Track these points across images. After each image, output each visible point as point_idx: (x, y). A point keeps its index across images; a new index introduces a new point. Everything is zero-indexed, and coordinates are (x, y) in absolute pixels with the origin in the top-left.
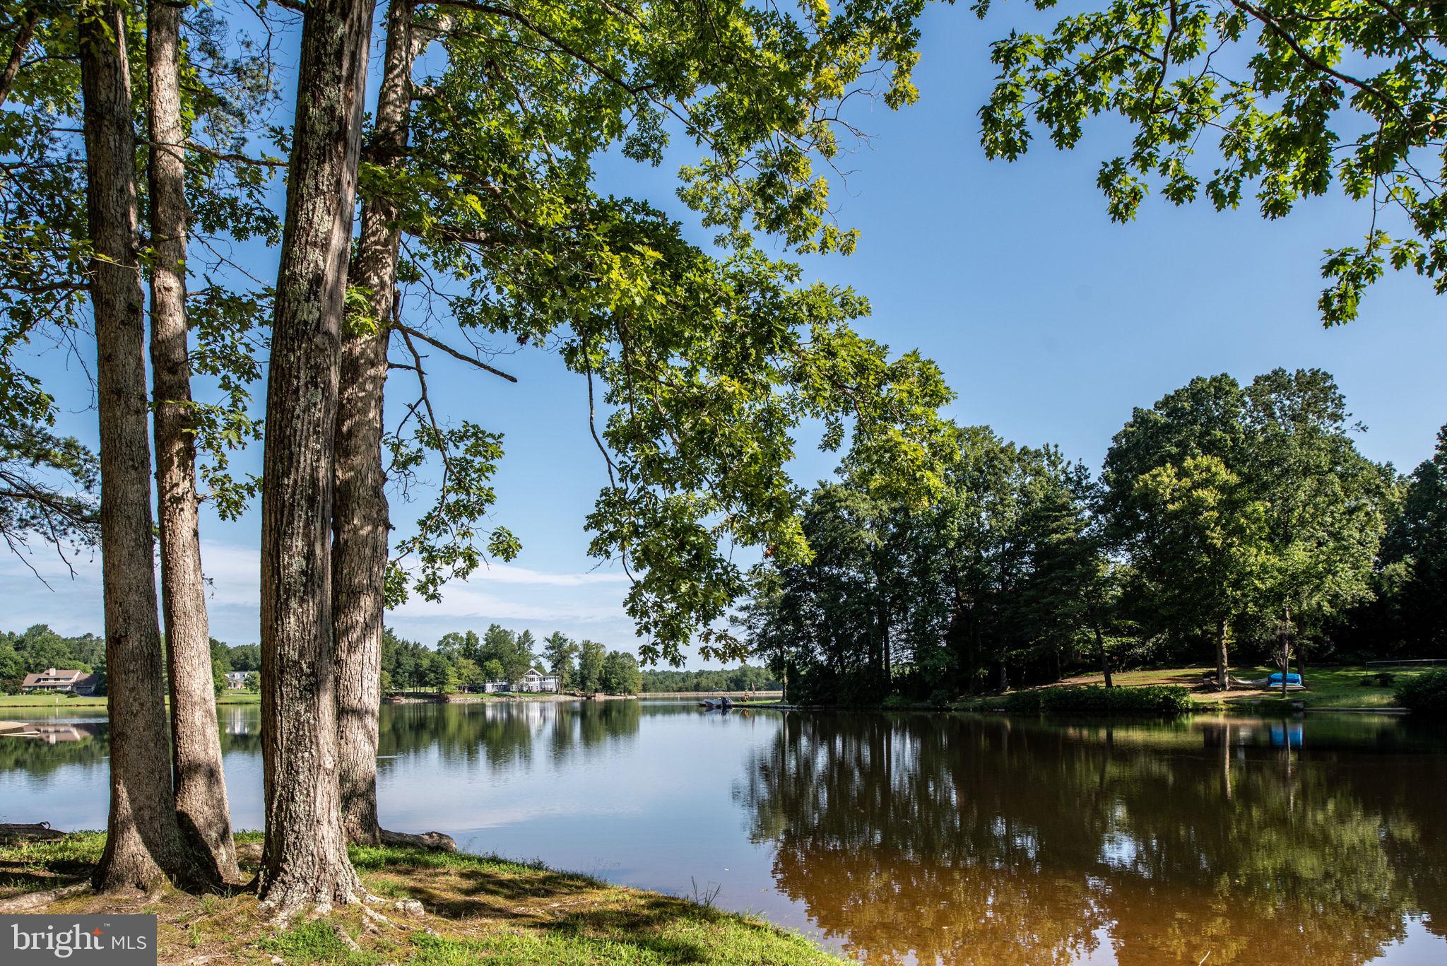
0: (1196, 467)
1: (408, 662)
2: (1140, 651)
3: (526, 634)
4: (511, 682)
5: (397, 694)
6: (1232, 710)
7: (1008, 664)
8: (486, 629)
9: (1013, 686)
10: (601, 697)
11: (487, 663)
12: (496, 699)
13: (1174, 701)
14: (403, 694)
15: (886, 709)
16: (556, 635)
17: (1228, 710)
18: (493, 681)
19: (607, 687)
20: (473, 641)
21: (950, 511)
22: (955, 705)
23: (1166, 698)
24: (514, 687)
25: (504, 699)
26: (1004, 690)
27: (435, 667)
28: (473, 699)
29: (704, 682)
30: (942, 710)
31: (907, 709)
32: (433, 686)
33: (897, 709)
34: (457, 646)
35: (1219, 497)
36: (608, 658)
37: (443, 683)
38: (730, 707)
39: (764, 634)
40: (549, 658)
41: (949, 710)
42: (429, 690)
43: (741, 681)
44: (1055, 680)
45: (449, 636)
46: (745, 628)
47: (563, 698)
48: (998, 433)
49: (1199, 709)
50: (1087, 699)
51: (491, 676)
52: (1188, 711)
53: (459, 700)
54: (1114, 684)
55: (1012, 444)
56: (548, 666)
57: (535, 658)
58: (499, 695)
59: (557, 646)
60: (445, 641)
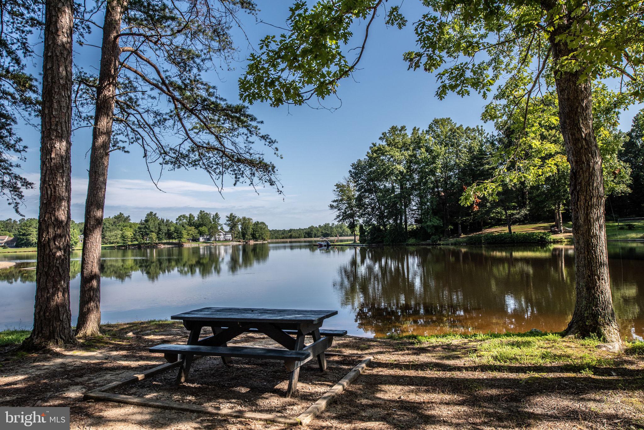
0: (549, 135)
1: (164, 229)
2: (517, 216)
3: (217, 214)
4: (211, 236)
5: (159, 243)
6: (569, 241)
7: (462, 224)
8: (198, 213)
9: (465, 233)
10: (252, 242)
11: (200, 228)
12: (205, 244)
13: (545, 238)
14: (162, 243)
15: (408, 245)
16: (231, 215)
17: (568, 241)
18: (203, 236)
19: (254, 237)
20: (192, 218)
21: (437, 156)
22: (442, 243)
23: (541, 237)
24: (213, 239)
25: (209, 244)
26: (460, 235)
27: (176, 231)
28: (194, 245)
29: (294, 235)
30: (436, 245)
31: (419, 245)
32: (176, 239)
33: (414, 245)
34: (185, 221)
35: (562, 148)
36: (254, 224)
37: (181, 238)
38: (330, 245)
39: (345, 212)
40: (228, 225)
41: (439, 245)
42: (174, 241)
43: (310, 233)
44: (481, 230)
45: (181, 216)
46: (337, 210)
47: (235, 243)
48: (454, 121)
49: (555, 242)
50: (505, 238)
51: (201, 234)
52: (551, 242)
53: (188, 245)
54: (512, 231)
55: (461, 126)
56: (227, 229)
57: (221, 225)
58: (206, 243)
59: (232, 219)
60: (179, 218)
